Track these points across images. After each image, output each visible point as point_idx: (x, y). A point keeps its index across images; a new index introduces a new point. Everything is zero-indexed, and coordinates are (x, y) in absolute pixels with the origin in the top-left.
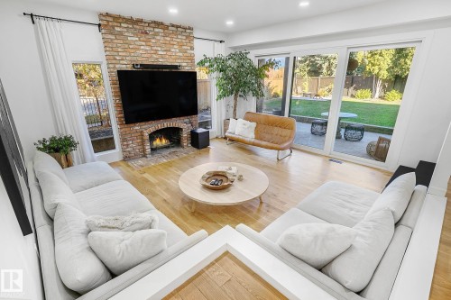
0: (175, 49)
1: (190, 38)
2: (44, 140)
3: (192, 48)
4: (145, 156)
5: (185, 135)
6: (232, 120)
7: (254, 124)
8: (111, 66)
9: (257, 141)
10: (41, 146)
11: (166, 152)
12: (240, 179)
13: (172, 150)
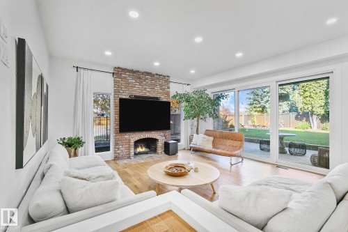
0: (157, 88)
1: (168, 82)
2: (64, 139)
3: (169, 88)
4: (129, 158)
5: (160, 144)
6: (195, 135)
7: (212, 138)
8: (116, 96)
9: (213, 150)
10: (61, 142)
11: (145, 156)
12: (196, 171)
13: (150, 155)
